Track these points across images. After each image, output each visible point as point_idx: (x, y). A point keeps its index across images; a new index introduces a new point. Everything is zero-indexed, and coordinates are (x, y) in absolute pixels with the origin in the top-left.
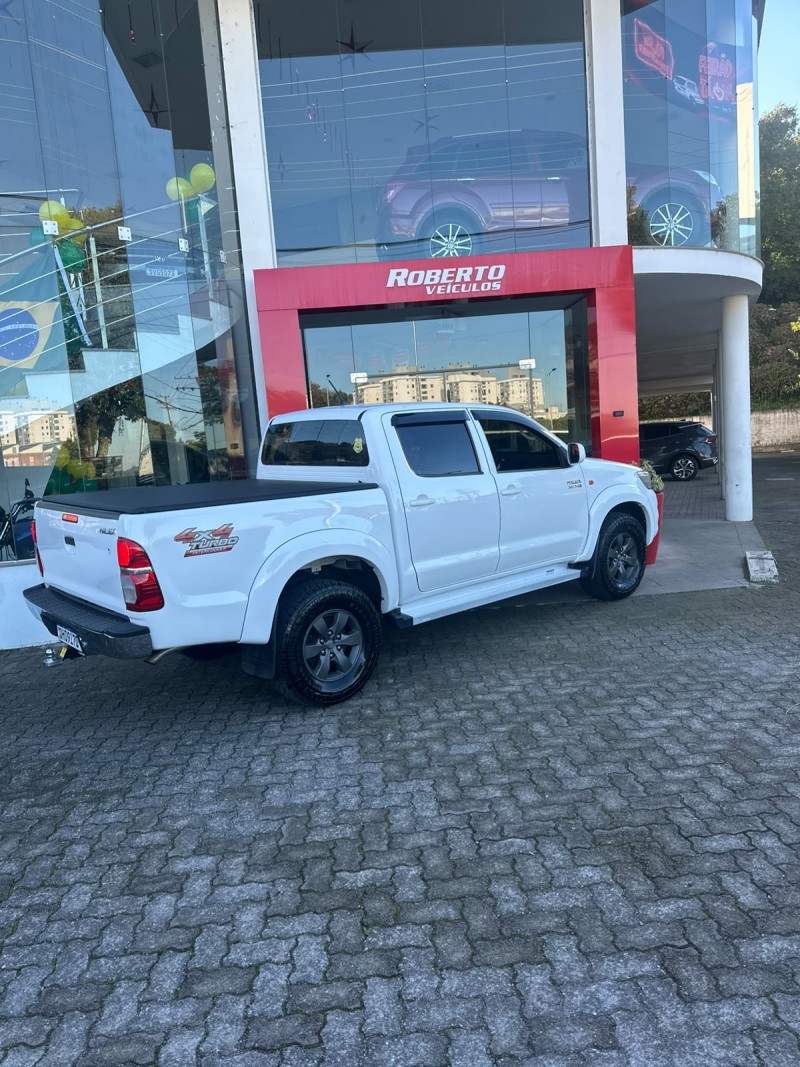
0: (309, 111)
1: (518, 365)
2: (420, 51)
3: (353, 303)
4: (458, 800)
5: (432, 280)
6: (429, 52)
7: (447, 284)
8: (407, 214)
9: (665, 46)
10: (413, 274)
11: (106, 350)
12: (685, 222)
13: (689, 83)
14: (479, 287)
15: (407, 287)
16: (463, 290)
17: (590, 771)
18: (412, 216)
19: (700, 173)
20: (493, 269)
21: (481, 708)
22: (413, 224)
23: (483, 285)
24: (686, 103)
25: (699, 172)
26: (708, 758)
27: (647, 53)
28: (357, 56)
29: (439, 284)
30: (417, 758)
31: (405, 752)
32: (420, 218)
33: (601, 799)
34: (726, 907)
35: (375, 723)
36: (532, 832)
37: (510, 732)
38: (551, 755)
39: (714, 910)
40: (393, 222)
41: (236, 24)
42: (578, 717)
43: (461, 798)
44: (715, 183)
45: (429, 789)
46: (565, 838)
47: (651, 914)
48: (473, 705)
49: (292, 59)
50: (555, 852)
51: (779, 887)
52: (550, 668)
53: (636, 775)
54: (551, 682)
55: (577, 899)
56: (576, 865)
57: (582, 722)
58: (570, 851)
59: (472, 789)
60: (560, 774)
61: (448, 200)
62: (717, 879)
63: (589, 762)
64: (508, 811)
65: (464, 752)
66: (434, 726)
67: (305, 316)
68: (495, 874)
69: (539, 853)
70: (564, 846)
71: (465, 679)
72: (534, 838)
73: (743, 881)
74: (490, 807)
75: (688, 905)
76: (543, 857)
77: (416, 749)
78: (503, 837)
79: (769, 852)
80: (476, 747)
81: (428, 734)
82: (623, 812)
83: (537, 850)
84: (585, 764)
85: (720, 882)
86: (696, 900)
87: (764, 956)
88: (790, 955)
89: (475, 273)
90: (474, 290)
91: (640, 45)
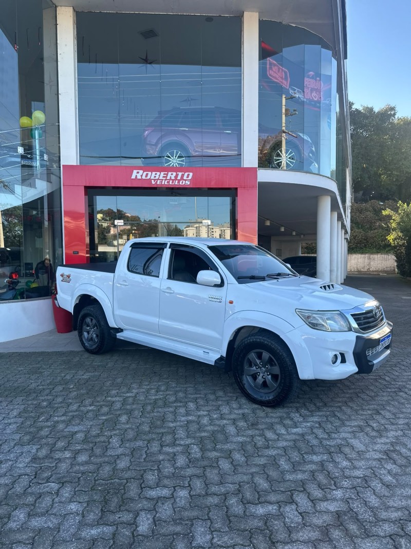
1: (202, 222)
2: (159, 65)
3: (113, 185)
5: (155, 177)
6: (163, 65)
7: (162, 180)
8: (153, 143)
9: (286, 73)
10: (145, 173)
12: (292, 158)
13: (298, 91)
14: (179, 182)
15: (142, 179)
16: (171, 183)
17: (127, 445)
18: (156, 145)
19: (301, 134)
20: (186, 174)
21: (104, 405)
22: (156, 148)
23: (181, 182)
24: (297, 101)
26: (193, 441)
27: (275, 75)
28: (148, 65)
29: (158, 179)
30: (45, 432)
31: (41, 428)
32: (160, 146)
33: (118, 462)
34: (127, 532)
35: (42, 410)
36: (65, 480)
37: (106, 420)
38: (115, 434)
39: (119, 534)
40: (148, 147)
41: (66, 45)
42: (149, 413)
43: (46, 457)
44: (309, 140)
45: (34, 451)
46: (79, 484)
47: (83, 534)
48: (102, 403)
49: (104, 64)
50: (66, 492)
51: (165, 522)
52: (160, 384)
53: (148, 449)
54: (153, 391)
55: (52, 522)
56: (70, 501)
57: (148, 416)
58: (75, 492)
59: (57, 452)
60: (111, 446)
61: (174, 138)
62: (137, 515)
63: (131, 439)
64: (64, 466)
65: (72, 430)
66: (70, 414)
67: (89, 190)
68: (23, 504)
69: (57, 493)
70: (75, 489)
71: (111, 388)
72: (63, 483)
73: (149, 517)
74: (56, 463)
75: (108, 530)
76: (58, 495)
77: (49, 427)
78: (48, 482)
79: (178, 500)
80: (81, 427)
81: (63, 418)
82: (123, 470)
83: (58, 490)
84: (128, 440)
85: (137, 517)
86: (115, 527)
89: (177, 175)
90: (176, 183)
91: (270, 71)
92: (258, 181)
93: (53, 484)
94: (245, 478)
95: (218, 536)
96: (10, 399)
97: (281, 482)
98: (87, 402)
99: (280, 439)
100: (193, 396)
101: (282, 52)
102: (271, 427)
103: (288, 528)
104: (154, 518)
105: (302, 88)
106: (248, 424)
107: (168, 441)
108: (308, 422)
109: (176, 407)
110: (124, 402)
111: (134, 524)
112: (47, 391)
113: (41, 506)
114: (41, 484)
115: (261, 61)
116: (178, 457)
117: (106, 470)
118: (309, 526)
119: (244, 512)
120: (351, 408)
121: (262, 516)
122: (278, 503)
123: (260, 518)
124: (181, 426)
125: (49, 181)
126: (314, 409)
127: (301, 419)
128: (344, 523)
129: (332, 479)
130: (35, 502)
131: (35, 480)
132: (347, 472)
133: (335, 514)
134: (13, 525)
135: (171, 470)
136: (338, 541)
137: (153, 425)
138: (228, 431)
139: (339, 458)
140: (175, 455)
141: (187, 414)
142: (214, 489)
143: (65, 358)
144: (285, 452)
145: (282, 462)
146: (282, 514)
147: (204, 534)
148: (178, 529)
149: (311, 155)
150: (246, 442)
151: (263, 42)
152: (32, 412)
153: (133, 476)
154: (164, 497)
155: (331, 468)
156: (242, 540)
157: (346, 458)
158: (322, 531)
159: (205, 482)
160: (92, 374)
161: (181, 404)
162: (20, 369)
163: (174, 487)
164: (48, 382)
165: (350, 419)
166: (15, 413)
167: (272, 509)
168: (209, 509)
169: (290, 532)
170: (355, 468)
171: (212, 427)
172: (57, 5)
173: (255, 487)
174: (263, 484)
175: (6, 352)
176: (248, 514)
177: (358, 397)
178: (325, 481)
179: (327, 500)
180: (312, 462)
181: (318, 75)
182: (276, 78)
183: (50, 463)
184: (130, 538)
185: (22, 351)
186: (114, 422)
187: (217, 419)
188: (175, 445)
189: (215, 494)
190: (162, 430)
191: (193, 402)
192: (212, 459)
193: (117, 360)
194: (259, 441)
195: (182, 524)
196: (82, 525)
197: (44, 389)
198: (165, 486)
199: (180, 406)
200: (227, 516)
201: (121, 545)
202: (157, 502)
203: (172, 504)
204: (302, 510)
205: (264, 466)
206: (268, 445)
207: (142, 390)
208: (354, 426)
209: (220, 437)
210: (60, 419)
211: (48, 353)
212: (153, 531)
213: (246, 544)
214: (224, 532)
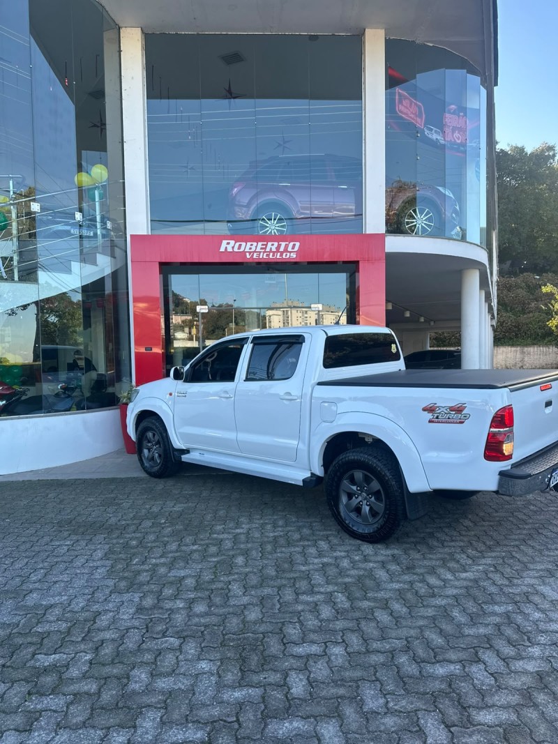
1: (310, 307)
2: (253, 100)
3: (196, 260)
4: (151, 609)
5: (251, 248)
6: (258, 101)
7: (260, 252)
8: (244, 202)
9: (419, 108)
10: (238, 244)
11: (16, 282)
12: (429, 219)
13: (436, 131)
14: (281, 255)
15: (233, 252)
16: (271, 256)
17: (253, 592)
18: (248, 206)
19: (441, 189)
20: (291, 244)
21: (210, 544)
22: (249, 210)
23: (284, 254)
24: (434, 144)
26: (336, 588)
27: (405, 111)
28: (232, 100)
29: (255, 252)
30: (144, 577)
31: (139, 573)
32: (253, 207)
33: (246, 613)
34: (278, 695)
35: (132, 551)
36: (185, 634)
37: (218, 562)
38: (234, 580)
39: (269, 697)
40: (237, 209)
42: (270, 553)
43: (154, 607)
44: (451, 195)
45: (137, 599)
46: (204, 639)
47: (225, 697)
48: (207, 541)
49: (178, 100)
50: (191, 649)
51: (323, 683)
52: (275, 517)
53: (280, 597)
54: (269, 527)
55: (184, 683)
56: (199, 659)
57: (270, 557)
58: (202, 648)
59: (166, 601)
60: (232, 593)
61: (271, 197)
62: (286, 676)
63: (256, 586)
64: (179, 618)
65: (178, 575)
66: (170, 555)
67: (163, 267)
68: (141, 662)
69: (180, 649)
70: (200, 644)
71: (214, 523)
72: (184, 638)
73: (302, 677)
74: (169, 615)
75: (255, 692)
76: (181, 652)
77: (147, 571)
78: (164, 636)
79: (333, 658)
80: (188, 572)
81: (163, 560)
82: (255, 623)
83: (180, 646)
84: (252, 587)
86: (262, 689)
87: (281, 732)
88: (301, 732)
89: (279, 246)
90: (278, 257)
91: (400, 105)
92: (386, 251)
93: (172, 639)
94: (413, 632)
95: (393, 700)
96: (88, 537)
97: (460, 637)
98: (188, 540)
99: (447, 585)
100: (322, 533)
101: (415, 78)
102: (432, 571)
103: (478, 690)
104: (308, 679)
105: (441, 127)
106: (402, 568)
107: (303, 589)
108: (479, 565)
109: (304, 547)
110: (236, 540)
111: (284, 685)
112: (132, 528)
113: (163, 664)
114: (158, 639)
115: (388, 91)
116: (321, 608)
117: (234, 623)
118: (505, 689)
119: (420, 672)
120: (533, 547)
121: (443, 677)
122: (461, 662)
123: (442, 679)
124: (316, 570)
125: (113, 256)
126: (483, 548)
127: (470, 562)
128: (549, 686)
129: (524, 633)
130: (155, 661)
131: (148, 635)
132: (542, 626)
133: (535, 675)
134: (135, 686)
135: (316, 622)
136: (546, 706)
137: (278, 568)
138: (377, 576)
139: (528, 609)
140: (317, 605)
141: (320, 555)
142: (376, 645)
143: (144, 486)
144: (457, 602)
145: (456, 613)
146: (468, 675)
147: (375, 697)
148: (342, 691)
149: (454, 215)
150: (404, 589)
151: (390, 68)
152: (120, 553)
153: (269, 630)
154: (315, 655)
155: (520, 621)
156: (425, 704)
157: (538, 608)
158: (523, 696)
159: (362, 637)
160: (186, 505)
161: (309, 543)
162: (89, 500)
163: (325, 643)
164: (132, 515)
165: (534, 562)
166: (100, 554)
167: (455, 669)
168: (375, 668)
169: (483, 696)
170: (551, 620)
171: (356, 571)
172: (120, 25)
173: (428, 643)
174: (438, 641)
175: (66, 479)
176: (425, 675)
177: (539, 533)
178: (515, 637)
179: (523, 659)
180: (494, 614)
181: (462, 110)
182: (406, 114)
183: (161, 614)
184: (284, 702)
185: (87, 477)
186: (230, 566)
187: (359, 561)
188: (313, 593)
189: (379, 652)
190: (292, 575)
191: (324, 541)
192: (365, 610)
193: (213, 488)
194: (421, 588)
195: (344, 686)
196: (220, 686)
197: (128, 525)
198: (313, 642)
199: (309, 546)
200: (399, 676)
201: (275, 710)
202: (308, 660)
203: (327, 663)
204: (493, 670)
205: (434, 618)
206: (433, 593)
207: (254, 526)
208: (541, 570)
209: (369, 583)
210: (158, 561)
211: (122, 479)
212: (310, 693)
213: (431, 709)
214: (399, 695)
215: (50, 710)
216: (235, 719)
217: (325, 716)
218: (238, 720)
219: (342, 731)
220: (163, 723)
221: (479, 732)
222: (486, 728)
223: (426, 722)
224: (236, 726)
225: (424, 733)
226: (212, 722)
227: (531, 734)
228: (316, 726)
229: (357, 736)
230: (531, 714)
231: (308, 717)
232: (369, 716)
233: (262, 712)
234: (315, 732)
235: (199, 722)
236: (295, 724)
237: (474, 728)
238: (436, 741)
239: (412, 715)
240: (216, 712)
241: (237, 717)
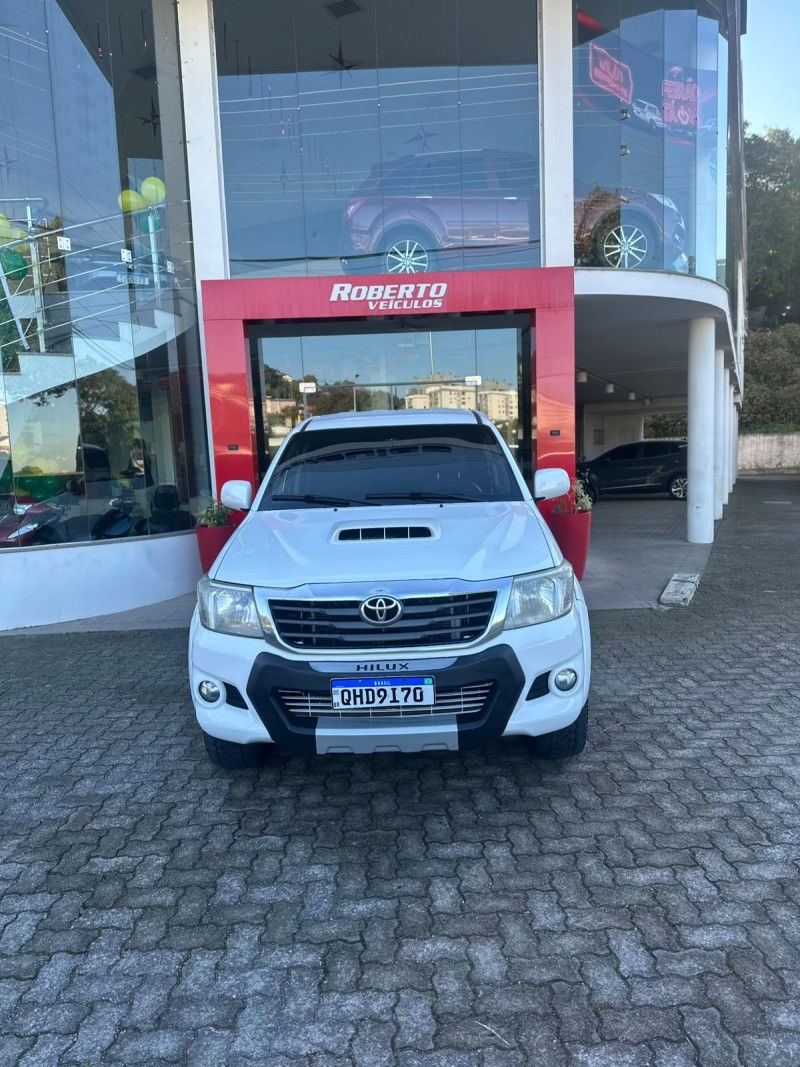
0: (283, 127)
1: (464, 381)
2: (375, 71)
3: (297, 315)
4: (244, 799)
5: (375, 295)
6: (383, 72)
7: (389, 300)
9: (625, 72)
10: (356, 289)
11: (43, 354)
12: (640, 244)
13: (650, 107)
14: (420, 304)
15: (350, 302)
16: (405, 306)
17: (384, 776)
18: (371, 232)
19: (657, 196)
20: (435, 287)
22: (371, 239)
23: (425, 302)
24: (647, 128)
25: (654, 195)
26: (499, 770)
27: (603, 77)
28: (345, 71)
29: (381, 300)
32: (378, 233)
33: (375, 803)
34: (418, 909)
36: (291, 831)
38: (357, 760)
39: (404, 911)
40: (354, 237)
41: (196, 44)
43: (250, 796)
44: (673, 207)
45: (225, 787)
46: (317, 838)
47: (346, 911)
49: (263, 75)
50: (299, 850)
51: (479, 893)
53: (422, 782)
55: (289, 894)
56: (310, 863)
58: (313, 850)
59: (265, 789)
60: (355, 778)
61: (405, 217)
62: (428, 884)
63: (388, 767)
64: (283, 811)
65: (281, 755)
67: (250, 327)
68: (232, 867)
69: (284, 850)
70: (312, 844)
72: (290, 836)
73: (450, 886)
74: (269, 806)
75: (386, 905)
76: (286, 854)
78: (262, 833)
79: (492, 861)
82: (386, 816)
83: (284, 847)
84: (383, 769)
85: (428, 886)
86: (395, 901)
87: (420, 955)
88: (447, 956)
89: (417, 290)
90: (416, 306)
91: (596, 70)
92: (576, 293)
93: (273, 838)
94: (604, 828)
95: (574, 915)
96: (158, 707)
97: (670, 834)
99: (656, 766)
101: (618, 26)
102: (635, 748)
103: (694, 903)
104: (458, 888)
105: (658, 100)
106: (592, 743)
107: (454, 771)
108: (702, 739)
111: (425, 896)
113: (262, 870)
114: (253, 837)
115: (577, 48)
116: (477, 796)
117: (357, 816)
118: (731, 901)
119: (613, 880)
120: (781, 715)
121: (645, 886)
122: (670, 866)
123: (644, 889)
125: (177, 313)
126: (709, 717)
127: (689, 735)
128: (794, 898)
129: (762, 830)
130: (251, 865)
131: (240, 833)
132: (788, 819)
133: (775, 883)
134: (223, 897)
135: (471, 815)
136: (787, 924)
139: (769, 797)
140: (472, 793)
142: (551, 845)
144: (668, 788)
145: (666, 803)
146: (680, 884)
147: (549, 911)
148: (503, 904)
149: (677, 237)
150: (594, 771)
151: (580, 10)
153: (407, 825)
154: (468, 858)
155: (758, 813)
156: (619, 920)
157: (783, 796)
158: (756, 910)
159: (534, 834)
163: (483, 843)
165: (780, 733)
166: (174, 728)
167: (662, 875)
168: (551, 875)
169: (700, 910)
173: (625, 842)
174: (639, 838)
175: (126, 630)
176: (620, 882)
177: (792, 696)
178: (748, 834)
179: (758, 862)
180: (721, 804)
181: (691, 73)
182: (606, 83)
183: (258, 805)
184: (426, 918)
185: (154, 626)
188: (466, 777)
189: (556, 853)
192: (539, 799)
194: (619, 770)
195: (508, 897)
196: (339, 897)
198: (466, 841)
200: (584, 884)
201: (413, 927)
202: (458, 864)
203: (485, 868)
204: (715, 877)
205: (635, 810)
206: (635, 777)
208: (791, 745)
209: (545, 763)
212: (461, 906)
213: (627, 927)
214: (583, 909)
215: (112, 927)
216: (359, 939)
217: (481, 935)
218: (362, 940)
219: (503, 954)
220: (261, 943)
221: (692, 957)
222: (702, 951)
223: (619, 944)
224: (360, 947)
225: (616, 958)
226: (328, 943)
227: (764, 960)
228: (468, 947)
229: (523, 960)
230: (767, 934)
231: (457, 937)
232: (540, 935)
233: (395, 931)
234: (467, 955)
235: (311, 943)
236: (440, 945)
237: (686, 952)
238: (632, 967)
239: (601, 935)
240: (333, 930)
241: (361, 935)
